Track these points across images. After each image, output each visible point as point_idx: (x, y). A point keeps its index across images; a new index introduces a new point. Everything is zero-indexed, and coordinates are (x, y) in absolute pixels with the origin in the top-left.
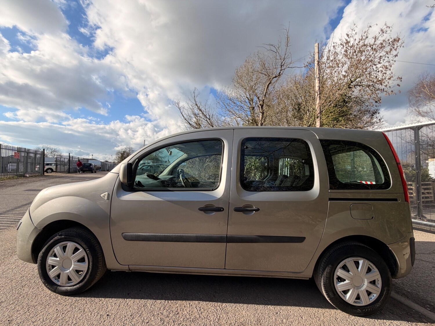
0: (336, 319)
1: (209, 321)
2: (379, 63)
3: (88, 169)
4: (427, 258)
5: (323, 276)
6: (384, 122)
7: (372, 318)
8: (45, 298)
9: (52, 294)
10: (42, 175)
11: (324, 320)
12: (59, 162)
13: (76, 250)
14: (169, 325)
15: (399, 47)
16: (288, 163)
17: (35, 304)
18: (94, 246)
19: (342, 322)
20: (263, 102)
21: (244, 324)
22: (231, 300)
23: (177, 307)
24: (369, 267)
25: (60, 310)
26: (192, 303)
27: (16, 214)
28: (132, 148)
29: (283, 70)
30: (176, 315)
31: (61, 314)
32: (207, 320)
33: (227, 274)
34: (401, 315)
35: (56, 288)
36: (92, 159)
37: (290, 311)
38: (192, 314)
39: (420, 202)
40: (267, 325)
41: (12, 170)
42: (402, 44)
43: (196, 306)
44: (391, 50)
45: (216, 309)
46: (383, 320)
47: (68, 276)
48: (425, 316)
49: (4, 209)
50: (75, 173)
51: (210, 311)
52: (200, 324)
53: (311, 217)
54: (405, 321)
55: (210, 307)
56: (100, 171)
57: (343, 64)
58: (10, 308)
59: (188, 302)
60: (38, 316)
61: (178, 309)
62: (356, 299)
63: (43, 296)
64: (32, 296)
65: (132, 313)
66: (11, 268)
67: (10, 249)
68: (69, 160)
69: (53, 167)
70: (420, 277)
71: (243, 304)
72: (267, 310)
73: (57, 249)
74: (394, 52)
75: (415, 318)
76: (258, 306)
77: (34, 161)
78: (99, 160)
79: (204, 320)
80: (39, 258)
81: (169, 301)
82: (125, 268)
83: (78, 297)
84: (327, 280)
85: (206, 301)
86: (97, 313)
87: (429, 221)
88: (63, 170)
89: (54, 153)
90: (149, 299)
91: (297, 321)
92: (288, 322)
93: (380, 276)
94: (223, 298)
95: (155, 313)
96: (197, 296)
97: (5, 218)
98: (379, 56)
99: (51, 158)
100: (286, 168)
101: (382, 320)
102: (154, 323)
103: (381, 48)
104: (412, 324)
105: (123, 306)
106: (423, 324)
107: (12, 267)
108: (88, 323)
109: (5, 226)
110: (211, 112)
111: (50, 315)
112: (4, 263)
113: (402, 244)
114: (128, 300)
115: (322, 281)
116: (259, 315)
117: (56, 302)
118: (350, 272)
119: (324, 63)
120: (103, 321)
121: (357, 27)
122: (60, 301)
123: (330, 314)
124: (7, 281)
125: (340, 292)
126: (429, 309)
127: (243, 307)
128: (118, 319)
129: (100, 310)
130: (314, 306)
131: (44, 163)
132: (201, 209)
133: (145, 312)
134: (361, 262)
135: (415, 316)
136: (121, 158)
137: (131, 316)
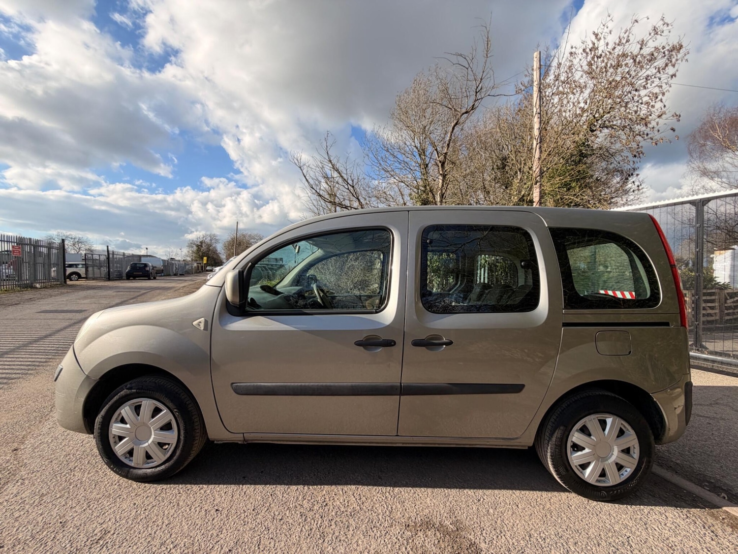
0: (568, 507)
1: (376, 514)
2: (645, 87)
3: (141, 273)
4: (707, 411)
5: (550, 442)
6: (644, 190)
7: (623, 504)
8: (112, 487)
9: (121, 481)
10: (64, 284)
11: (551, 508)
12: (89, 261)
13: (157, 411)
14: (314, 522)
15: (679, 61)
16: (486, 261)
17: (98, 496)
18: (186, 404)
19: (578, 510)
20: (445, 157)
21: (430, 518)
22: (407, 483)
23: (324, 495)
24: (621, 428)
25: (141, 505)
26: (346, 489)
27: (33, 352)
28: (214, 236)
29: (480, 101)
30: (324, 508)
31: (143, 510)
32: (373, 513)
33: (401, 443)
34: (666, 498)
35: (128, 472)
36: (147, 256)
37: (498, 497)
38: (348, 505)
39: (698, 324)
40: (465, 517)
41: (7, 276)
42: (685, 55)
43: (354, 493)
44: (667, 65)
45: (385, 497)
46: (640, 506)
47: (147, 452)
48: (702, 499)
49: (11, 345)
50: (120, 280)
51: (376, 500)
52: (362, 520)
53: (526, 351)
54: (671, 507)
55: (375, 493)
56: (161, 276)
57: (582, 88)
58: (57, 503)
59: (340, 487)
60: (106, 514)
61: (325, 498)
62: (600, 476)
63: (108, 483)
64: (90, 485)
65: (255, 506)
66: (46, 441)
67: (37, 411)
68: (108, 258)
69: (81, 271)
70: (696, 441)
71: (426, 489)
72: (463, 497)
73: (126, 411)
74: (670, 70)
75: (687, 502)
76: (449, 490)
77: (46, 261)
78: (158, 257)
79: (367, 513)
80: (97, 425)
81: (311, 487)
82: (238, 438)
83: (164, 484)
84: (557, 449)
85: (367, 485)
86: (199, 508)
87: (711, 353)
88: (99, 276)
89: (79, 246)
90: (278, 484)
91: (510, 511)
92: (496, 513)
93: (637, 442)
94: (394, 480)
95: (291, 506)
96: (352, 477)
97: (15, 359)
98: (645, 75)
99: (75, 254)
100: (483, 270)
101: (638, 506)
102: (291, 520)
103: (650, 61)
104: (682, 510)
105: (239, 496)
106: (699, 510)
107: (47, 439)
108: (187, 522)
109: (19, 374)
110: (355, 175)
111: (126, 513)
112: (31, 433)
113: (671, 392)
114: (244, 486)
115: (549, 451)
116: (453, 504)
117: (130, 493)
118: (592, 437)
119: (549, 86)
120: (211, 520)
121: (613, 21)
122: (136, 491)
123: (560, 499)
124: (43, 463)
125: (576, 466)
126: (708, 489)
127: (426, 493)
128: (234, 515)
129: (204, 503)
130: (534, 488)
131: (64, 264)
132: (359, 344)
133: (274, 504)
134: (609, 421)
135: (687, 499)
136: (196, 254)
137: (253, 510)
